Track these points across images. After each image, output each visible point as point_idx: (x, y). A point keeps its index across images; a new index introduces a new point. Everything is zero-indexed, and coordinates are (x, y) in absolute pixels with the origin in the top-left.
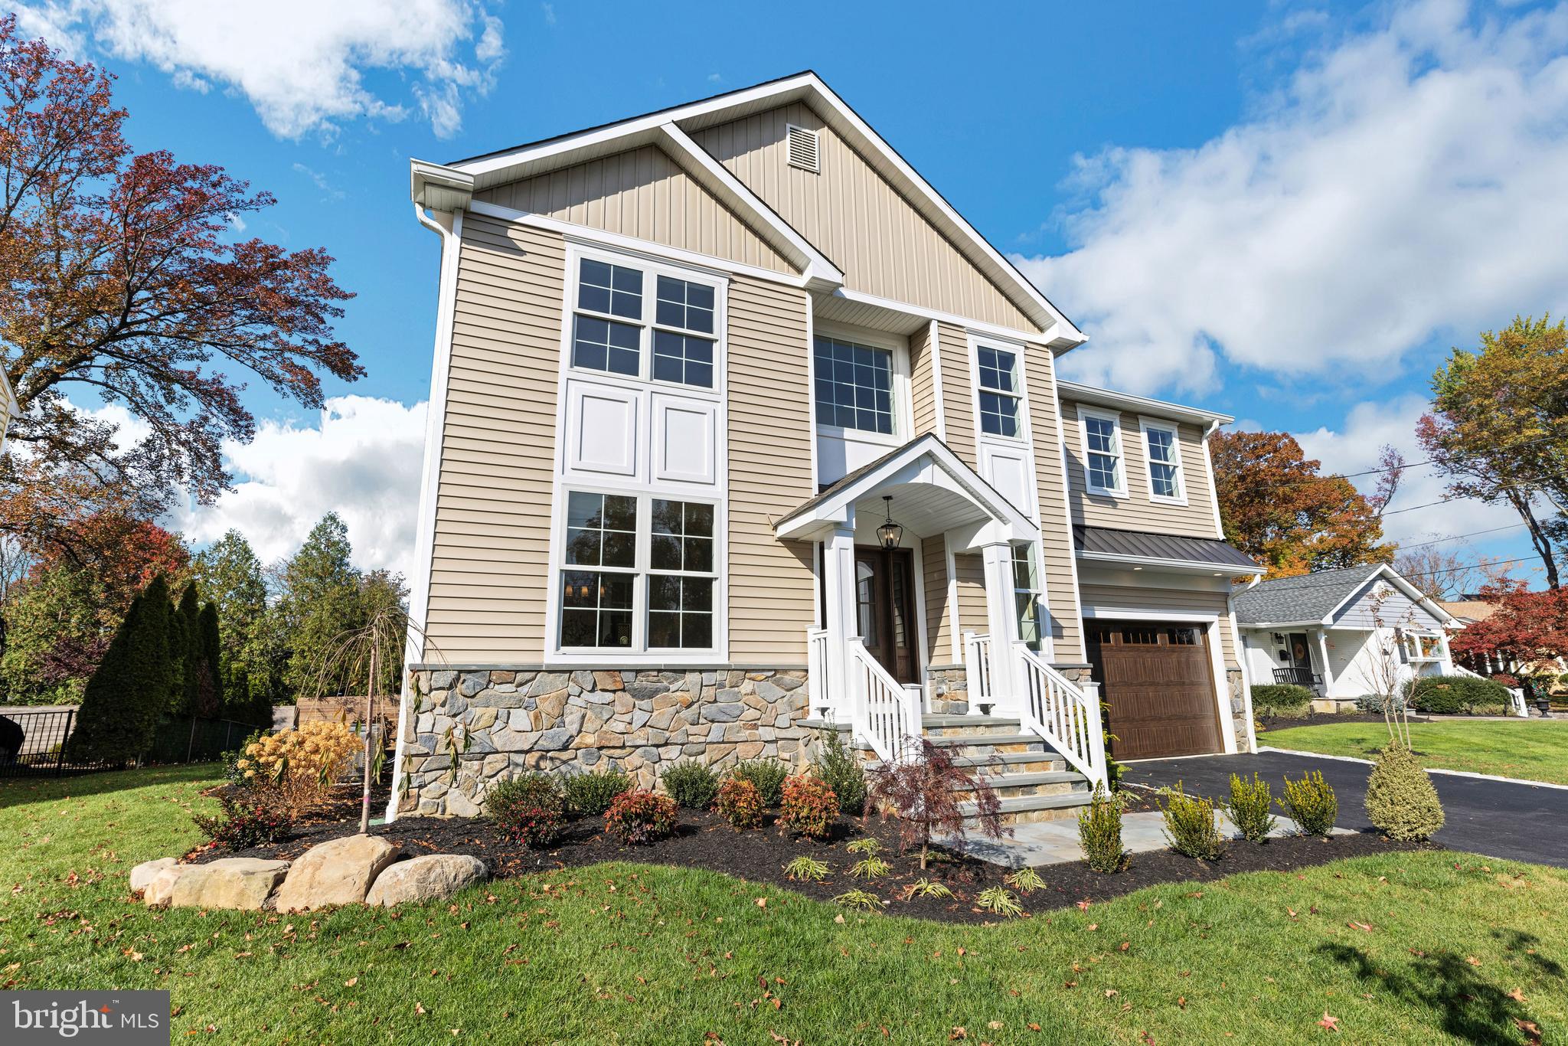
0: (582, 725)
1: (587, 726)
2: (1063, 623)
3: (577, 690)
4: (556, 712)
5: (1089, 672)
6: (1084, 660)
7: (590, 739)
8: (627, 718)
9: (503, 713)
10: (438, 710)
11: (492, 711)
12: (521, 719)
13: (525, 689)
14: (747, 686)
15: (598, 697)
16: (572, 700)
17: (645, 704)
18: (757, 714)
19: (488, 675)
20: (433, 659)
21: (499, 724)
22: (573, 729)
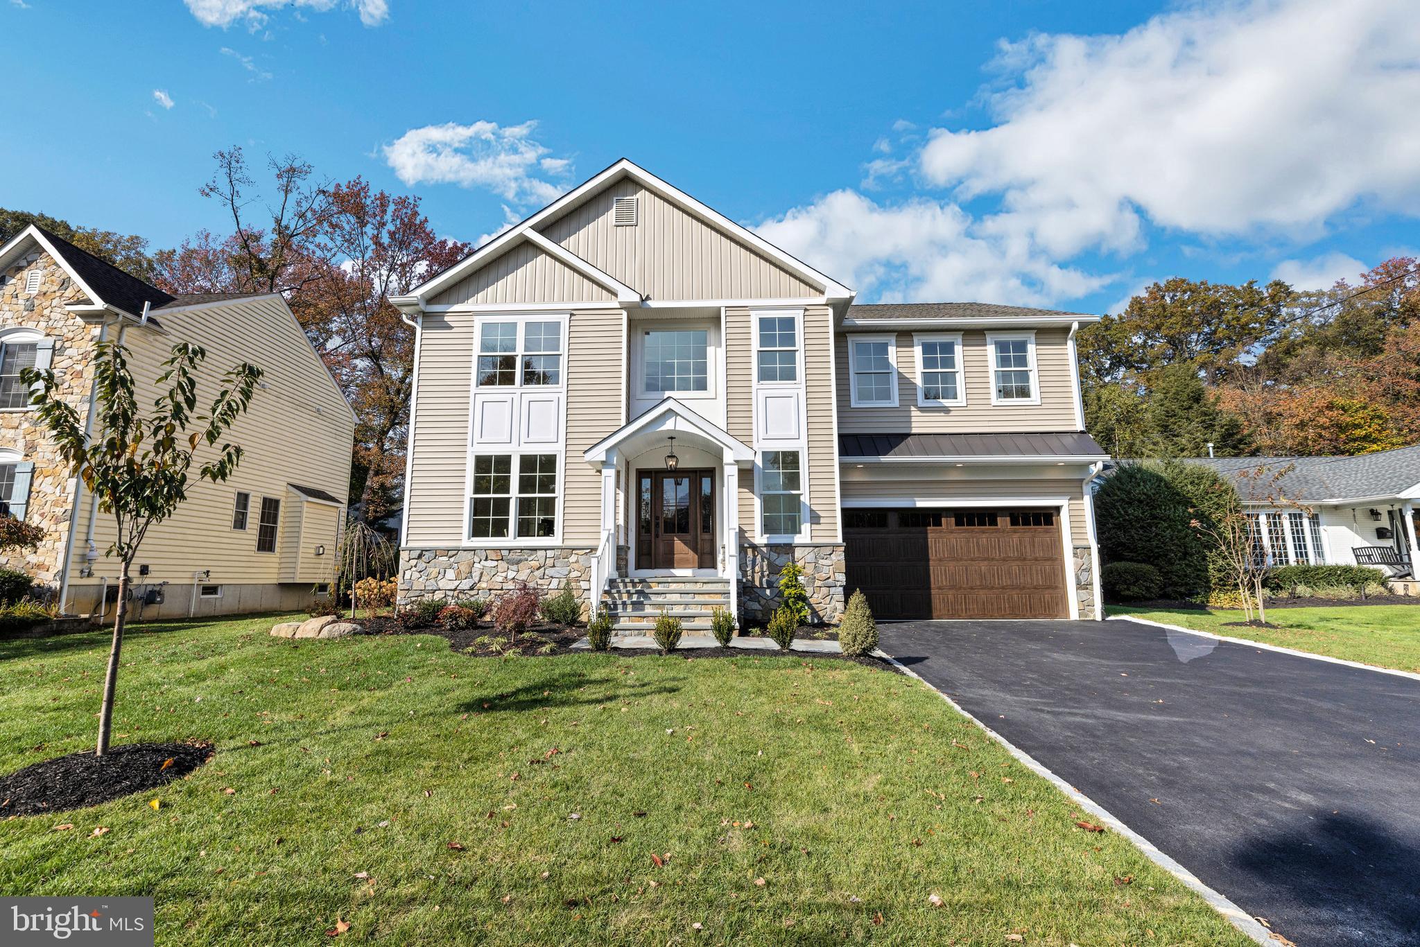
0: (481, 577)
1: (484, 578)
2: (821, 514)
3: (478, 560)
4: (467, 571)
5: (843, 549)
6: (840, 540)
7: (484, 585)
8: (504, 574)
9: (442, 571)
10: (414, 569)
11: (437, 570)
12: (451, 574)
13: (452, 559)
14: (573, 559)
15: (490, 564)
16: (476, 565)
17: (515, 567)
18: (579, 574)
19: (436, 552)
20: (411, 545)
21: (440, 576)
22: (476, 579)
